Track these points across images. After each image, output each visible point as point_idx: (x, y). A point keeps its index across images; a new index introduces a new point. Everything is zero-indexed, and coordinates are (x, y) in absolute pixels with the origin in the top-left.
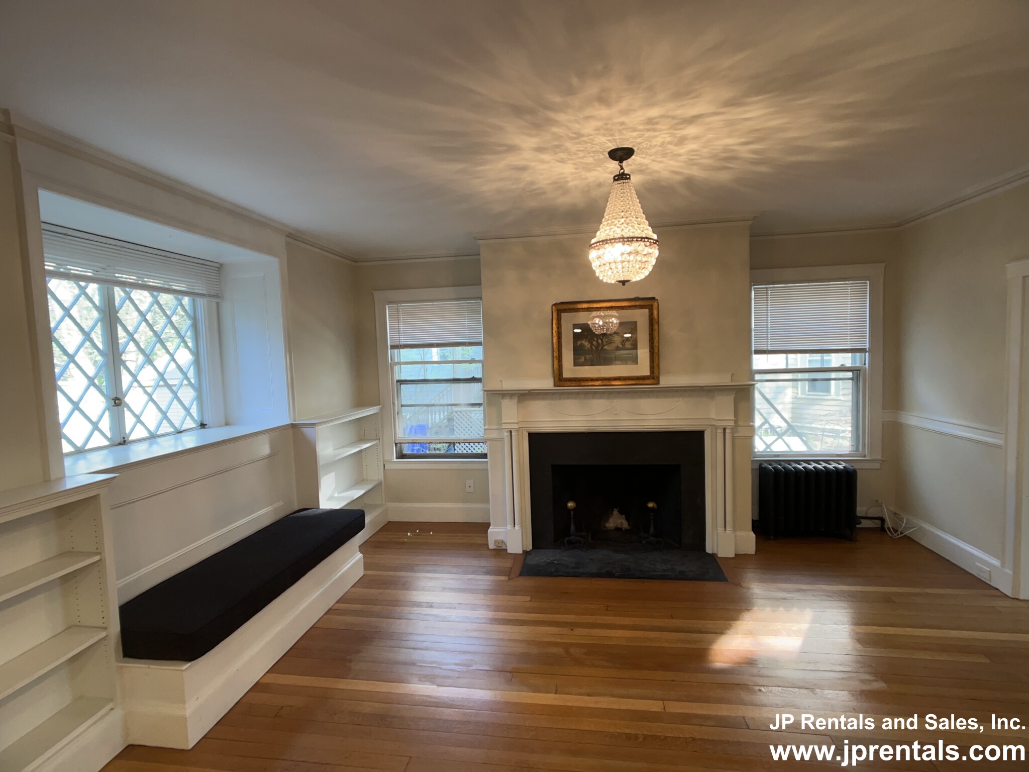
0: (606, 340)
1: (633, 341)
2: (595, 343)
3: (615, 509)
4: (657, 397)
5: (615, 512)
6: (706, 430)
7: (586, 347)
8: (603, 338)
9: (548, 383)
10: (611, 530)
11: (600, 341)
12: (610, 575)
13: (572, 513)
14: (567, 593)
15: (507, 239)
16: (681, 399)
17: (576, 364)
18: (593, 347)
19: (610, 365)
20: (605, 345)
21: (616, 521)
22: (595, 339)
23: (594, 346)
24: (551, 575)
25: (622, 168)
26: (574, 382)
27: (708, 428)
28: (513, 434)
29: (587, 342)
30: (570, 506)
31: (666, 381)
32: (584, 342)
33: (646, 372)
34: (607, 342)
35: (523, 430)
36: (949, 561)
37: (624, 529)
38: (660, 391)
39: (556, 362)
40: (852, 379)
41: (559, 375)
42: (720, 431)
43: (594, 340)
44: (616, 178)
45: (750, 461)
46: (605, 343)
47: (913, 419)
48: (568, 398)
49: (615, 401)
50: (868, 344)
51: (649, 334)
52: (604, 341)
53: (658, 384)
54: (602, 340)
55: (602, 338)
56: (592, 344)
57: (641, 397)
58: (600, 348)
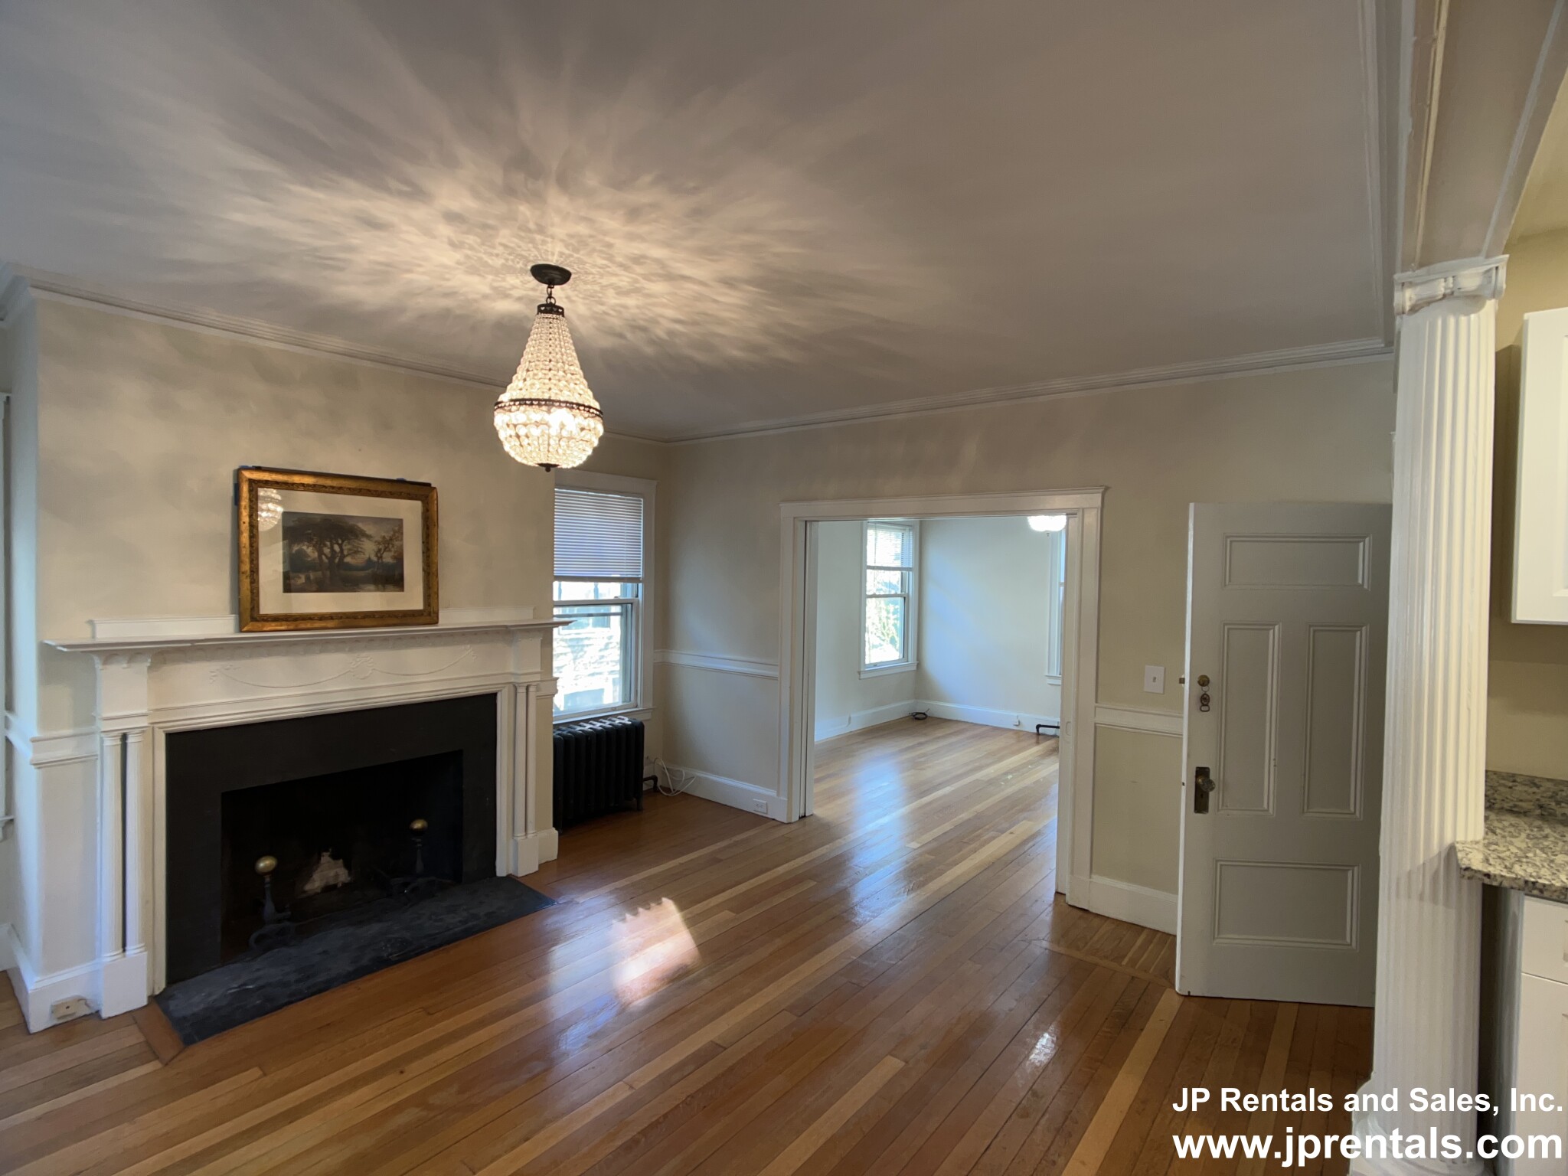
0: (349, 547)
1: (395, 552)
2: (327, 551)
3: (324, 854)
4: (434, 645)
5: (326, 858)
6: (501, 691)
7: (309, 556)
8: (343, 541)
9: (223, 626)
10: (318, 894)
11: (337, 548)
12: (382, 963)
13: (268, 879)
14: (328, 1025)
15: (126, 310)
16: (469, 646)
17: (288, 588)
18: (324, 557)
19: (355, 591)
20: (347, 556)
21: (329, 872)
22: (328, 544)
23: (325, 555)
24: (261, 1012)
25: (550, 297)
26: (284, 623)
27: (504, 687)
28: (130, 740)
29: (311, 548)
30: (266, 867)
31: (448, 618)
32: (305, 548)
33: (418, 605)
34: (350, 550)
35: (157, 730)
36: (726, 805)
37: (340, 885)
38: (439, 636)
39: (246, 583)
40: (620, 614)
41: (252, 609)
42: (522, 691)
43: (325, 545)
44: (543, 308)
45: (552, 726)
46: (345, 553)
47: (685, 658)
48: (269, 655)
49: (364, 654)
50: (641, 573)
51: (423, 542)
52: (344, 547)
53: (436, 623)
54: (340, 546)
55: (340, 542)
56: (321, 553)
57: (408, 646)
58: (337, 560)
